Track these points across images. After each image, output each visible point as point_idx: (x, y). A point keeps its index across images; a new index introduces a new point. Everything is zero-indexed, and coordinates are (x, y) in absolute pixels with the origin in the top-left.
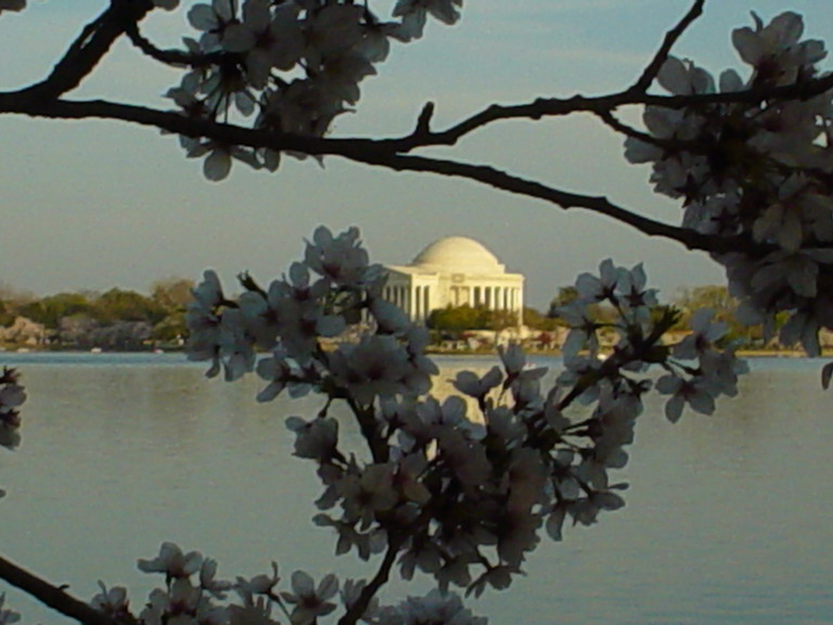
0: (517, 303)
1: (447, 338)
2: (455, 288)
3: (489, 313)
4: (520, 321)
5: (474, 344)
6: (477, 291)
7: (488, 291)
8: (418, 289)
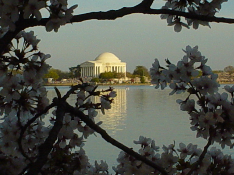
0: (124, 71)
1: (105, 81)
2: (107, 67)
3: (116, 73)
4: (125, 76)
5: (112, 82)
6: (113, 67)
7: (116, 67)
8: (96, 67)
